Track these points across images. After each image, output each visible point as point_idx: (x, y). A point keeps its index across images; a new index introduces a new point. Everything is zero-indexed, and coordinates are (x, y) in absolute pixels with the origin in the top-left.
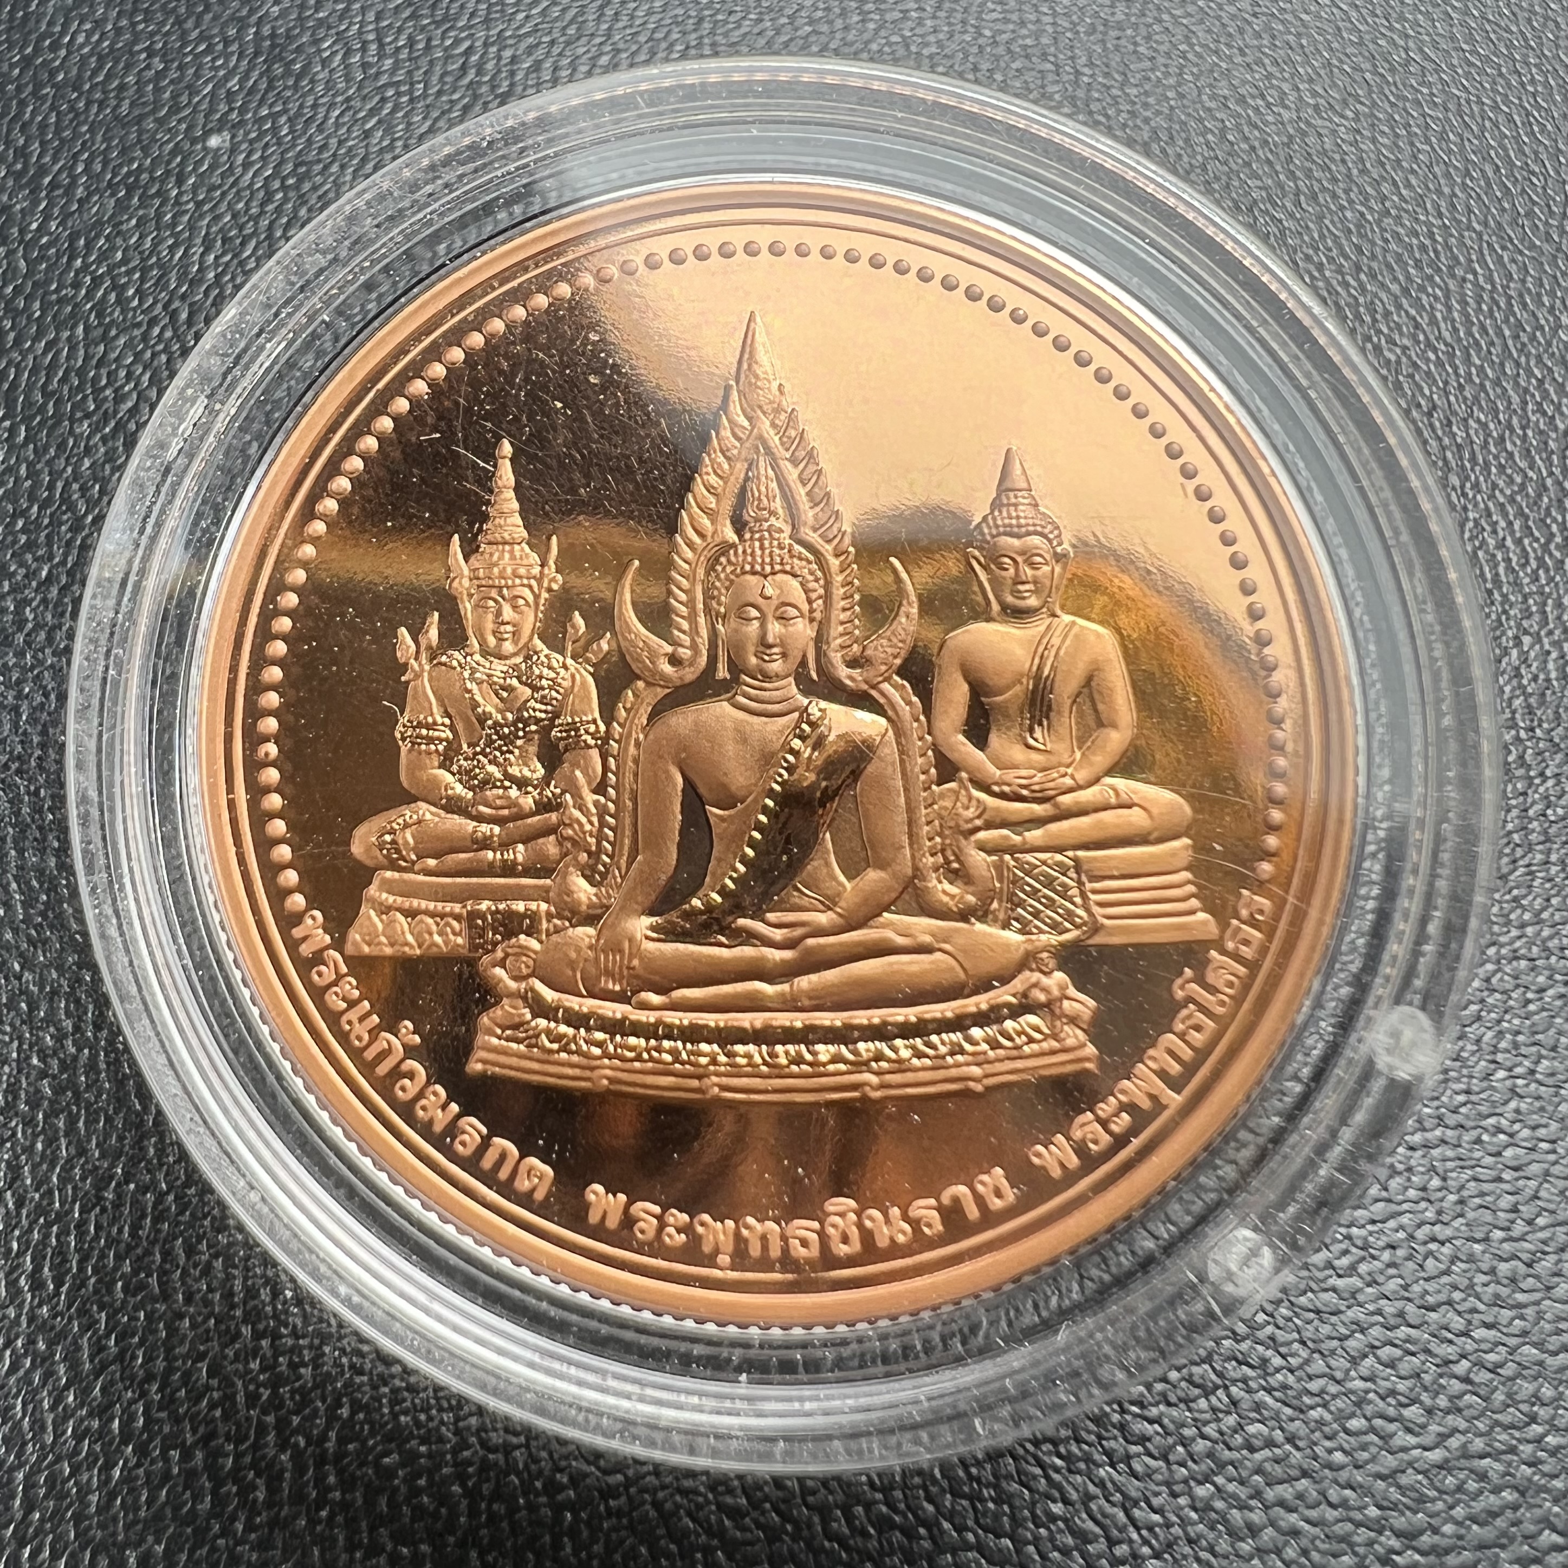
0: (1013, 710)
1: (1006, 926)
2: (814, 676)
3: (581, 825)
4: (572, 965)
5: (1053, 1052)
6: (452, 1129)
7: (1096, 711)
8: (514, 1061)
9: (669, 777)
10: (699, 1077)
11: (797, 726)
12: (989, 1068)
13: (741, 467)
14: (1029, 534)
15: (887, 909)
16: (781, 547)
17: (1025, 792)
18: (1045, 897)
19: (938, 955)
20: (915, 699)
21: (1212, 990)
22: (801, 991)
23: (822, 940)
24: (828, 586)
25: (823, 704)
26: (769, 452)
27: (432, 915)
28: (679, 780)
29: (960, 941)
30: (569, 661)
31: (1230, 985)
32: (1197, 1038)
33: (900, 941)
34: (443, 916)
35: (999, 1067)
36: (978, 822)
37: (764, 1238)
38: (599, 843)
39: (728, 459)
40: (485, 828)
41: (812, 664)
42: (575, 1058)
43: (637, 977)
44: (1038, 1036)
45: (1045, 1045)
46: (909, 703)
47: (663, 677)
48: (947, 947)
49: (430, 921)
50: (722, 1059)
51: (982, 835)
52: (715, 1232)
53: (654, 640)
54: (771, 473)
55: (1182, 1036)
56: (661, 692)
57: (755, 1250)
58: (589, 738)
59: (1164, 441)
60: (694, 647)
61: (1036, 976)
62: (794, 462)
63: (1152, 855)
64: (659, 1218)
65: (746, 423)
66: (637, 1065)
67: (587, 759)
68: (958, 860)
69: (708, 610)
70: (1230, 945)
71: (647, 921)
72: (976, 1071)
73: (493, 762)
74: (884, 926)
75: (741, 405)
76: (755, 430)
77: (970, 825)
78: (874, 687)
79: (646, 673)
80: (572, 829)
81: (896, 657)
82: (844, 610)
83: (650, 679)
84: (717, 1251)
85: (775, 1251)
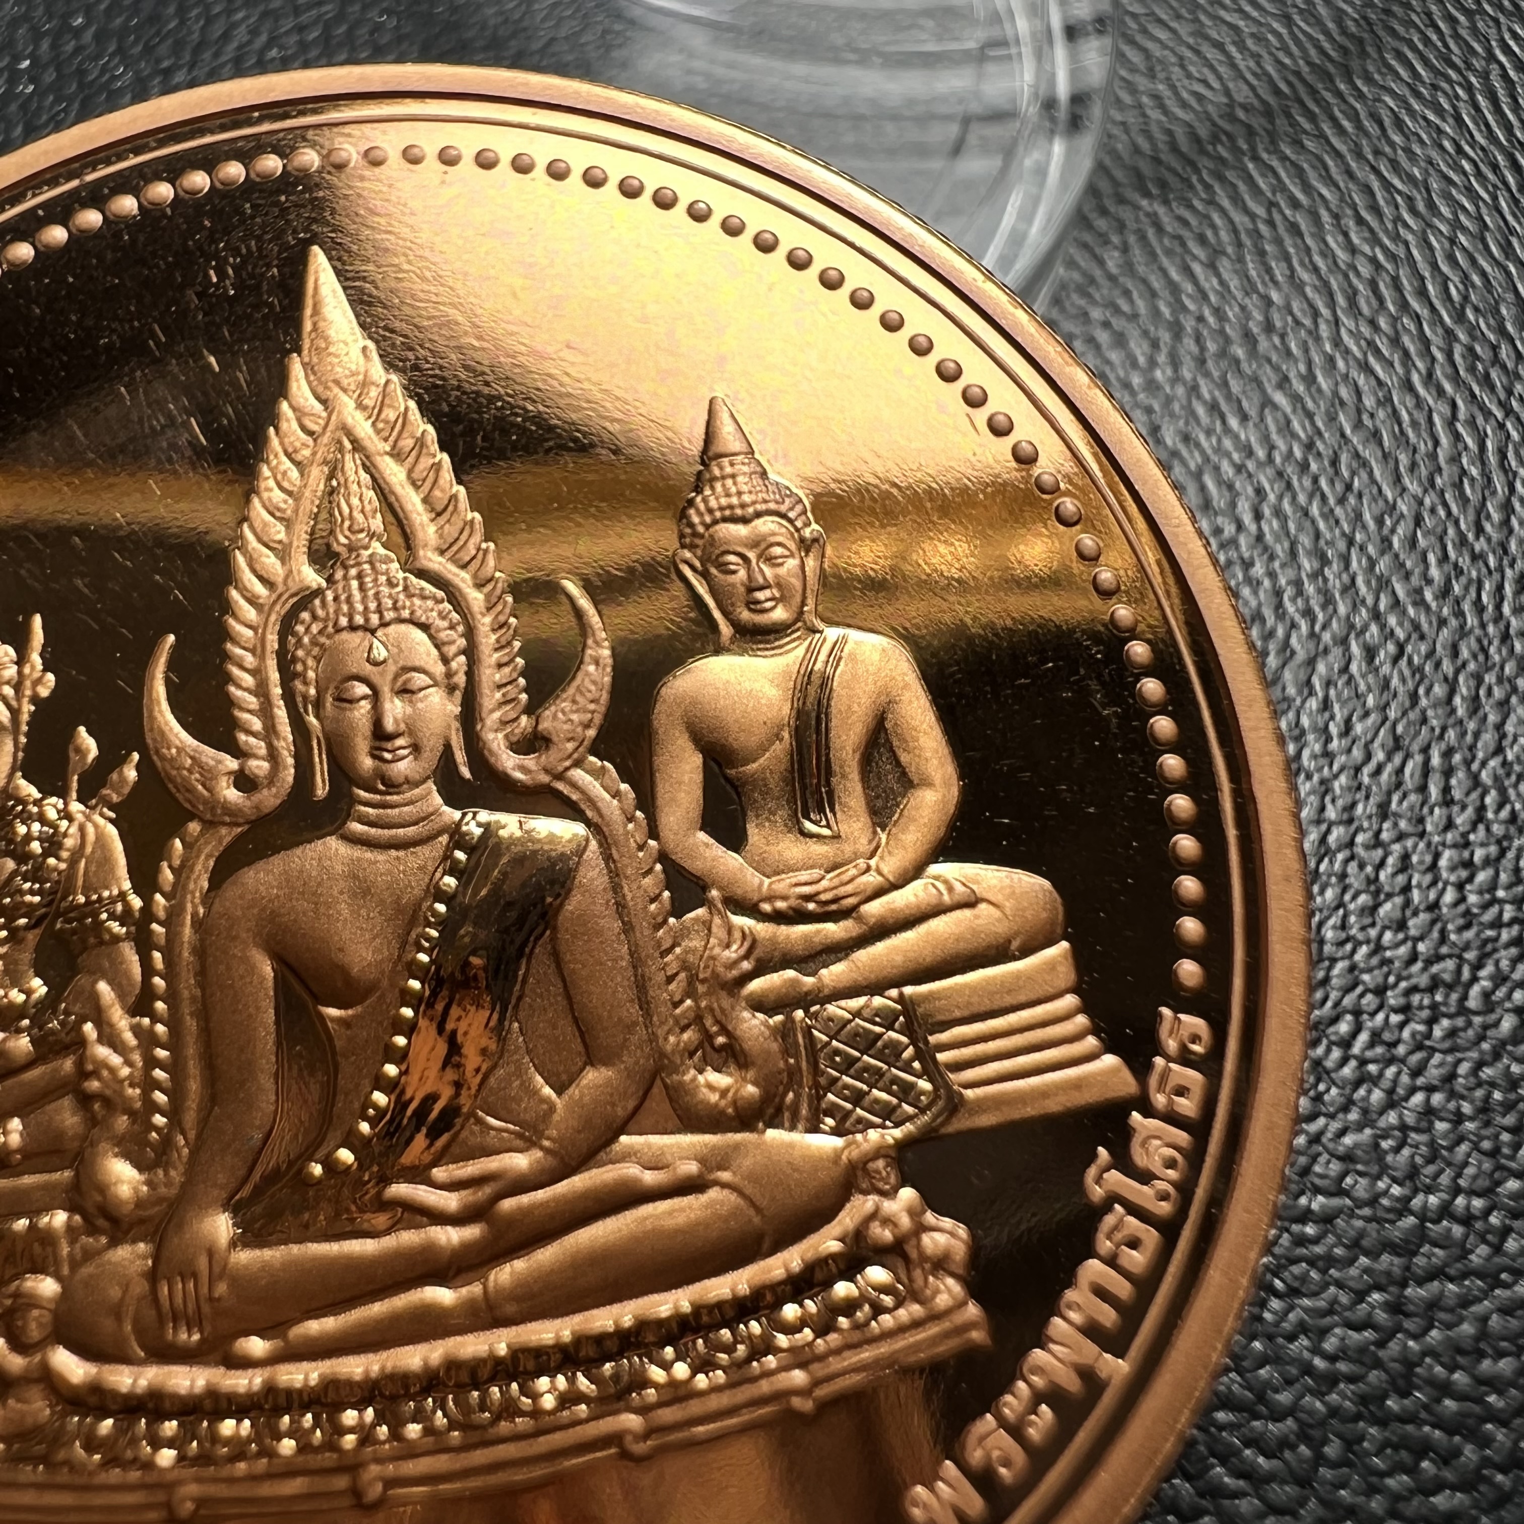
0: (774, 782)
1: (814, 1129)
2: (466, 772)
3: (112, 1070)
4: (117, 1312)
5: (916, 1324)
7: (898, 763)
9: (252, 969)
10: (346, 1470)
11: (447, 856)
12: (819, 1370)
13: (317, 474)
14: (758, 515)
15: (623, 1129)
16: (391, 584)
17: (811, 906)
18: (867, 1068)
19: (713, 1193)
20: (624, 787)
21: (1145, 1177)
22: (499, 1290)
23: (525, 1199)
24: (470, 633)
25: (484, 816)
26: (357, 446)
28: (267, 969)
29: (747, 1163)
30: (76, 807)
31: (1171, 1164)
32: (1136, 1259)
33: (650, 1178)
35: (835, 1364)
36: (746, 965)
38: (145, 1096)
39: (298, 464)
41: (460, 756)
44: (889, 1301)
45: (902, 1313)
46: (616, 794)
47: (228, 809)
48: (725, 1176)
50: (382, 1431)
51: (756, 985)
53: (208, 753)
54: (365, 477)
55: (1112, 1262)
56: (227, 835)
58: (116, 927)
59: (932, 359)
60: (273, 756)
61: (870, 1202)
62: (397, 455)
63: (1018, 975)
65: (318, 407)
68: (724, 1031)
69: (289, 696)
70: (1160, 1100)
72: (800, 1375)
75: (309, 383)
76: (334, 418)
77: (735, 973)
78: (560, 776)
79: (201, 807)
80: (99, 1078)
81: (587, 726)
82: (500, 666)
83: (208, 817)
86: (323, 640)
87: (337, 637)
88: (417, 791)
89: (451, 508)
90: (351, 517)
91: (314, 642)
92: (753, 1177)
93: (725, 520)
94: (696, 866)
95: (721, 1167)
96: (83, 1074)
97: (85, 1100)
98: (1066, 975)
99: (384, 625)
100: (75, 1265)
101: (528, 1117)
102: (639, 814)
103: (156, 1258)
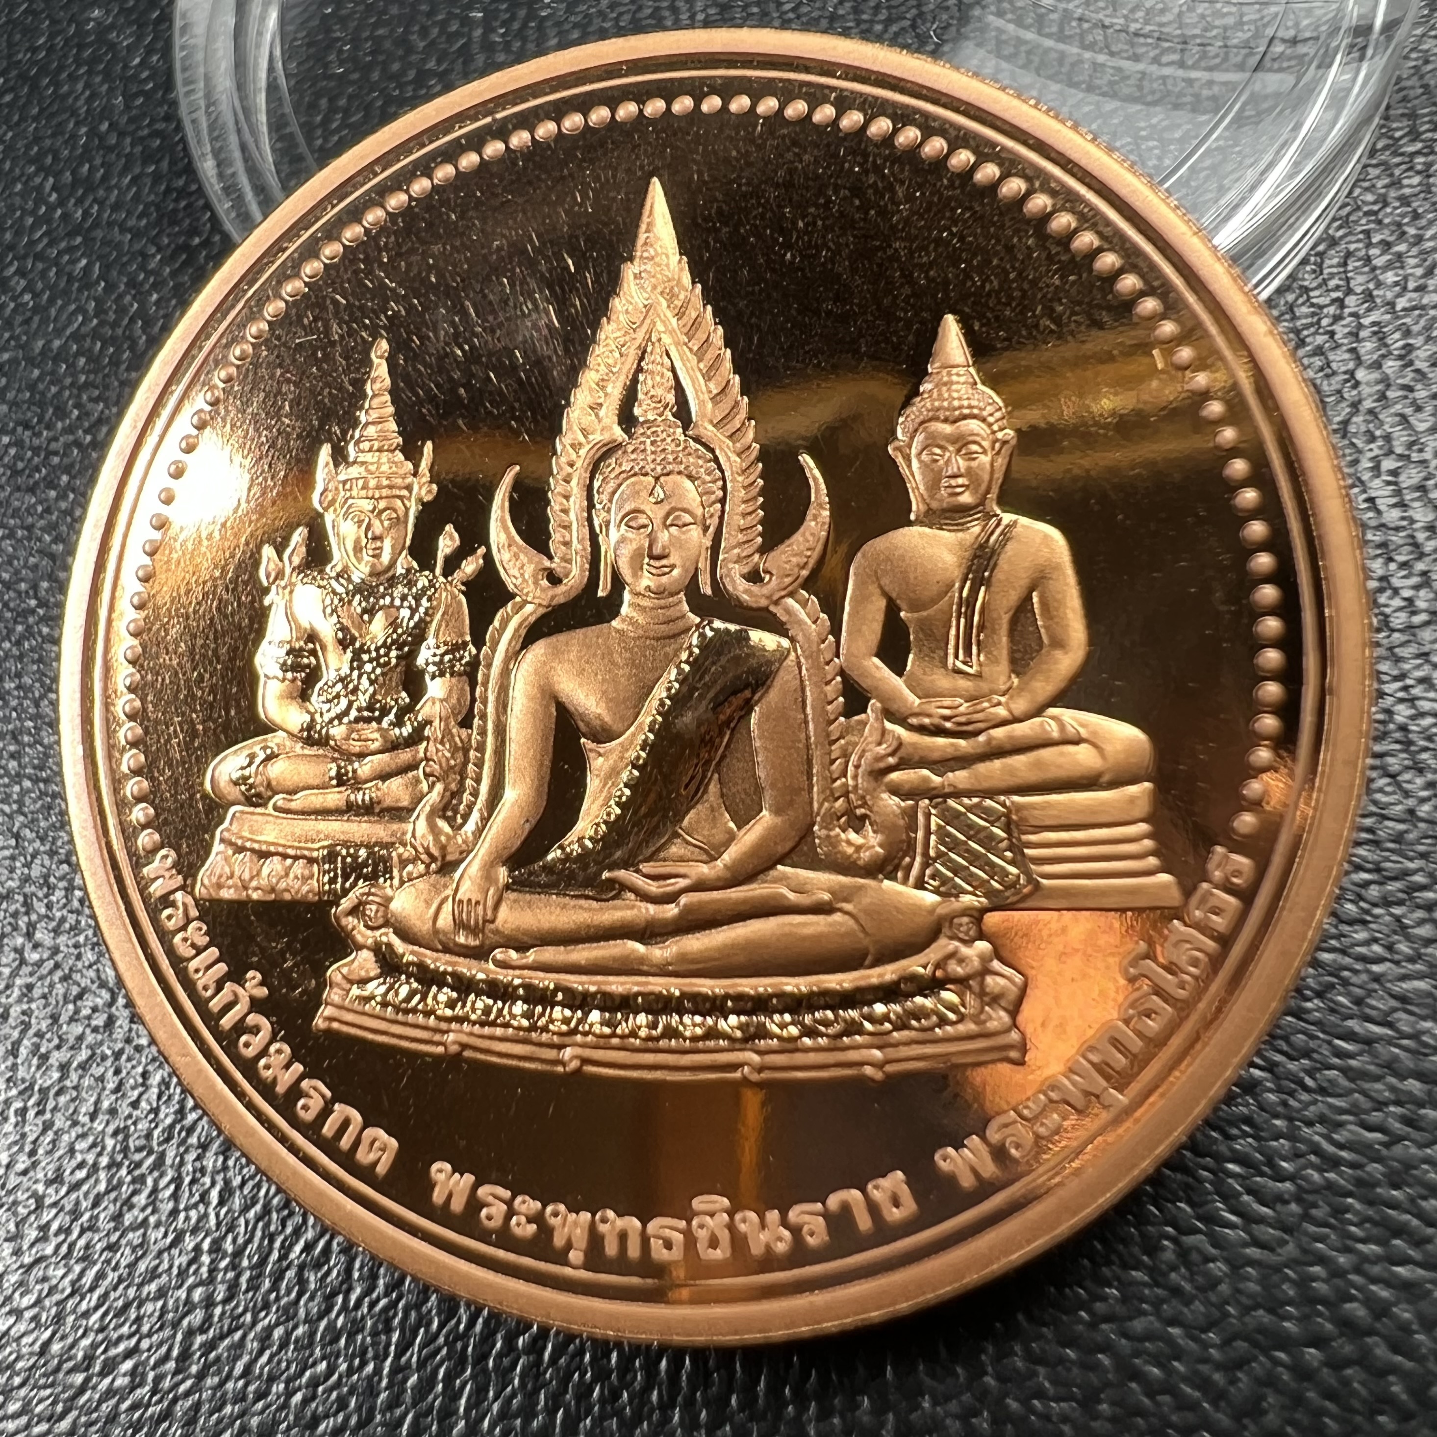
1: (920, 885)
5: (970, 1037)
6: (295, 1092)
10: (557, 1047)
12: (892, 1053)
14: (965, 417)
15: (781, 861)
17: (948, 725)
18: (970, 851)
19: (837, 917)
20: (823, 616)
21: (1172, 969)
27: (286, 856)
31: (1195, 962)
32: (1150, 1026)
34: (296, 858)
35: (904, 1052)
36: (891, 760)
37: (623, 1237)
42: (426, 1020)
44: (952, 1016)
45: (961, 1027)
46: (816, 621)
49: (282, 863)
50: (585, 1027)
52: (569, 1225)
55: (1129, 1024)
56: (535, 612)
57: (611, 1249)
60: (575, 560)
64: (509, 1203)
68: (864, 805)
70: (1197, 914)
72: (877, 1054)
77: (882, 765)
78: (776, 602)
81: (803, 567)
84: (569, 1246)
85: (634, 1251)
92: (867, 912)
95: (846, 900)
98: (1143, 808)
102: (831, 638)
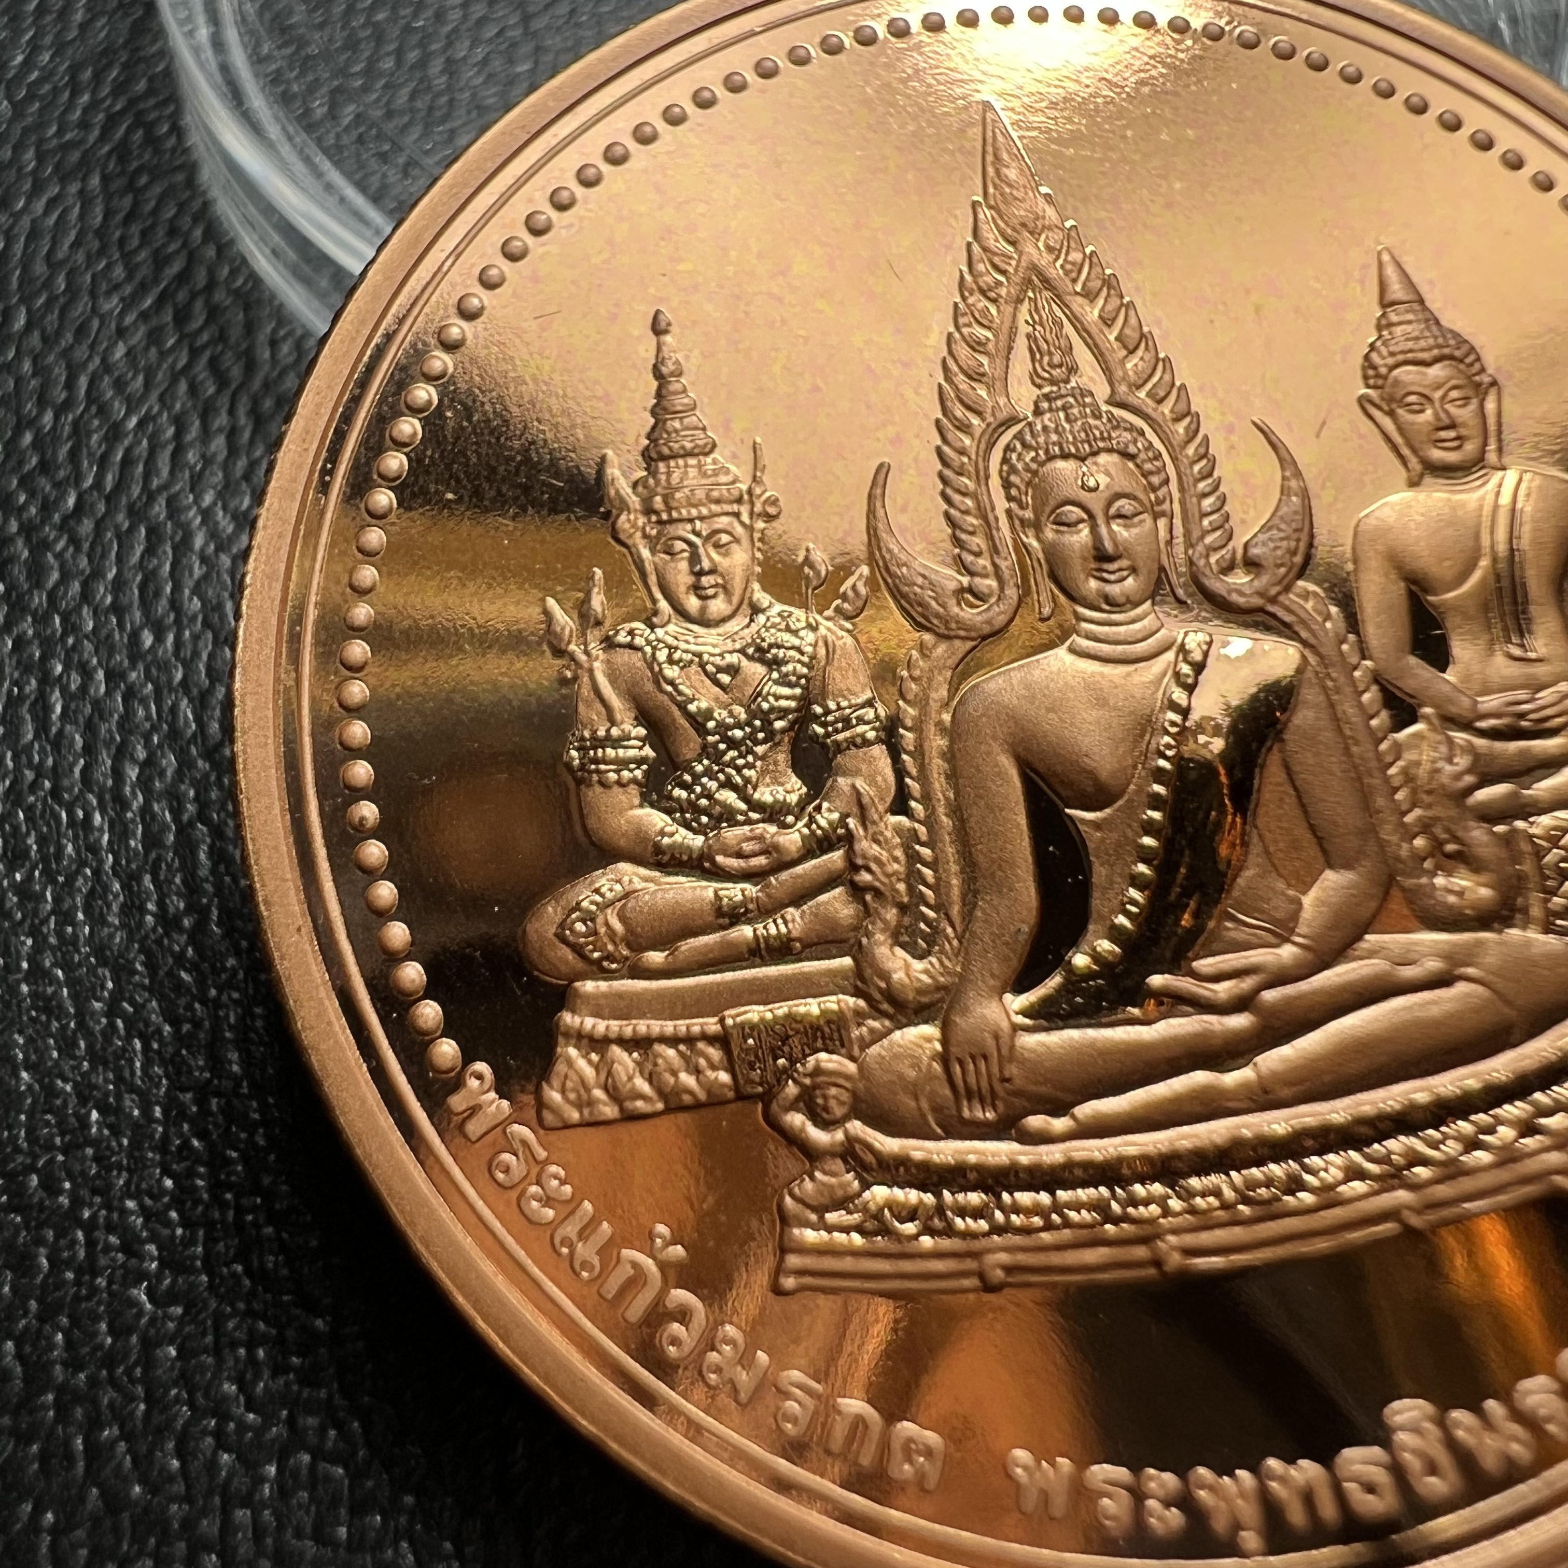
3: (881, 864)
8: (848, 1264)
10: (1145, 1240)
15: (1367, 927)
19: (1461, 988)
20: (1334, 609)
27: (673, 1041)
29: (1491, 959)
34: (690, 1040)
38: (911, 889)
40: (735, 892)
42: (946, 1243)
43: (1017, 1093)
46: (1327, 617)
47: (962, 624)
48: (1470, 971)
49: (671, 1052)
50: (1175, 1204)
51: (1483, 794)
52: (1226, 1499)
53: (938, 571)
56: (961, 647)
57: (1297, 1516)
60: (999, 574)
62: (1089, 296)
64: (1132, 1488)
65: (1010, 250)
66: (1046, 1236)
67: (871, 761)
68: (1456, 839)
71: (1017, 1002)
73: (728, 784)
74: (1371, 954)
75: (997, 226)
76: (1024, 258)
77: (1460, 785)
78: (1273, 600)
79: (935, 621)
80: (869, 870)
81: (1294, 553)
82: (1205, 495)
83: (942, 630)
84: (1237, 1526)
85: (1328, 1510)
86: (1034, 466)
87: (1050, 466)
88: (1139, 610)
89: (1143, 345)
90: (1050, 354)
91: (1027, 469)
93: (1406, 363)
94: (1409, 685)
96: (854, 867)
97: (857, 891)
99: (1095, 454)
100: (865, 1045)
101: (1279, 915)
102: (1352, 637)
103: (945, 1041)
